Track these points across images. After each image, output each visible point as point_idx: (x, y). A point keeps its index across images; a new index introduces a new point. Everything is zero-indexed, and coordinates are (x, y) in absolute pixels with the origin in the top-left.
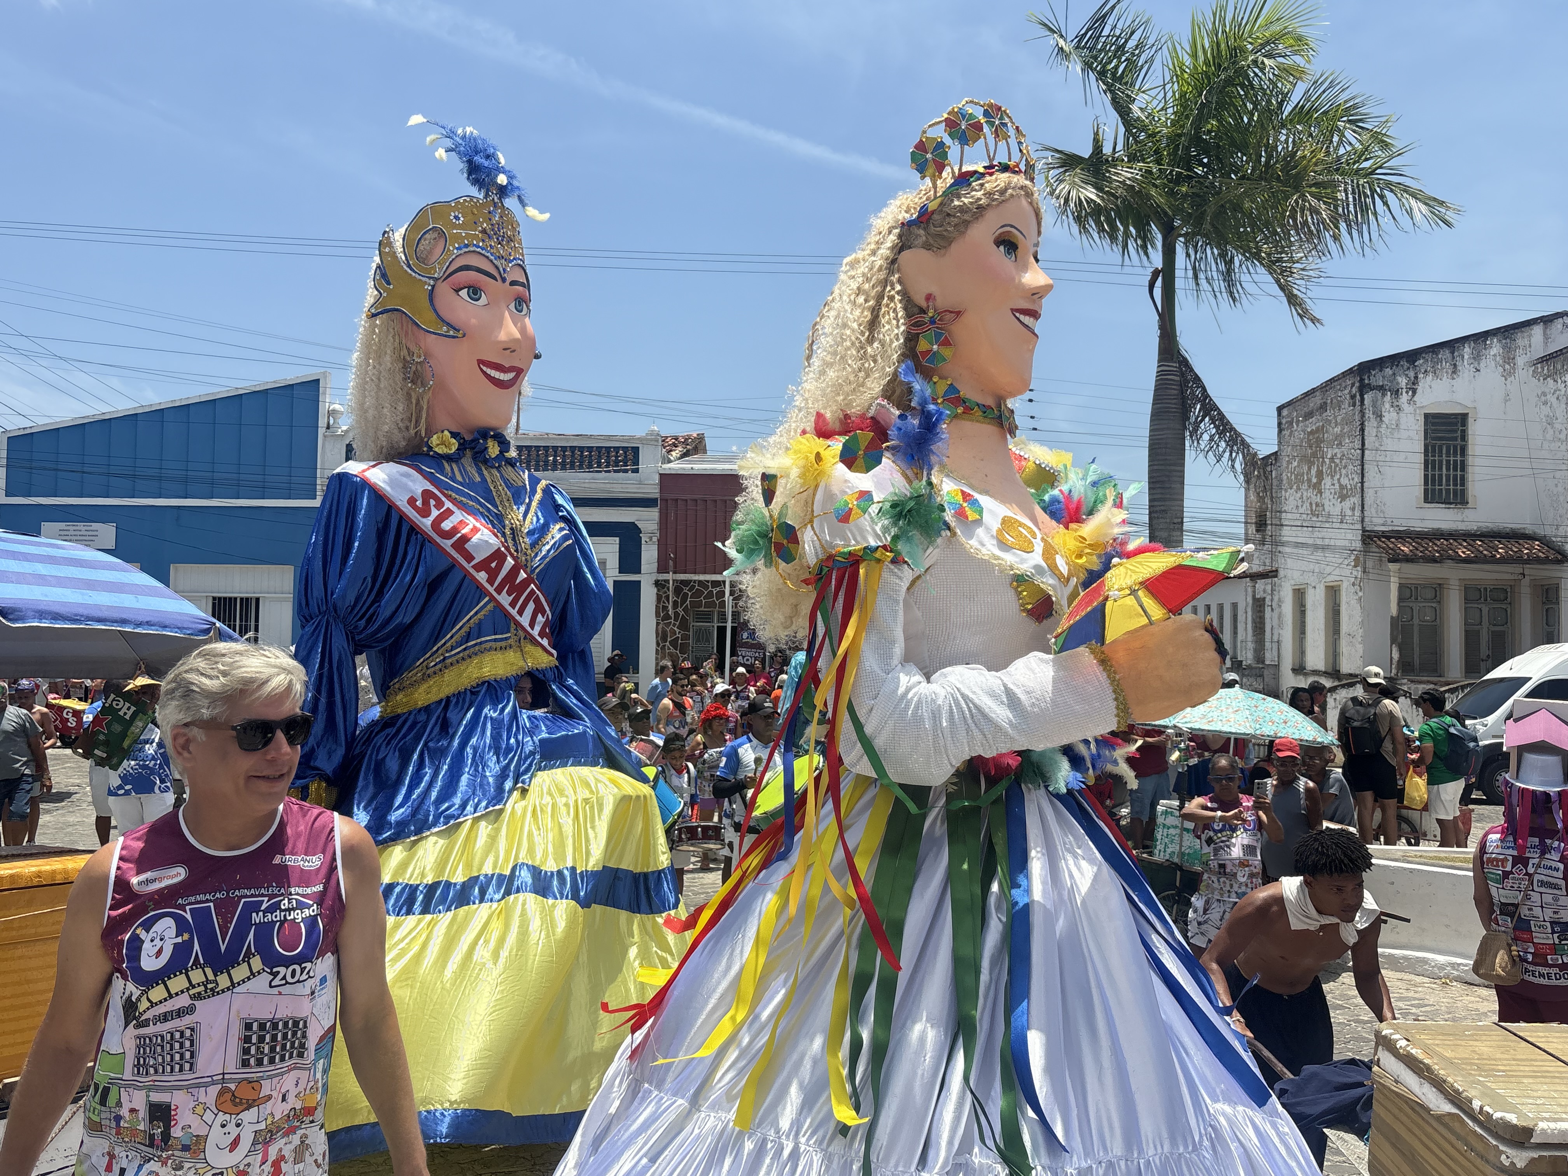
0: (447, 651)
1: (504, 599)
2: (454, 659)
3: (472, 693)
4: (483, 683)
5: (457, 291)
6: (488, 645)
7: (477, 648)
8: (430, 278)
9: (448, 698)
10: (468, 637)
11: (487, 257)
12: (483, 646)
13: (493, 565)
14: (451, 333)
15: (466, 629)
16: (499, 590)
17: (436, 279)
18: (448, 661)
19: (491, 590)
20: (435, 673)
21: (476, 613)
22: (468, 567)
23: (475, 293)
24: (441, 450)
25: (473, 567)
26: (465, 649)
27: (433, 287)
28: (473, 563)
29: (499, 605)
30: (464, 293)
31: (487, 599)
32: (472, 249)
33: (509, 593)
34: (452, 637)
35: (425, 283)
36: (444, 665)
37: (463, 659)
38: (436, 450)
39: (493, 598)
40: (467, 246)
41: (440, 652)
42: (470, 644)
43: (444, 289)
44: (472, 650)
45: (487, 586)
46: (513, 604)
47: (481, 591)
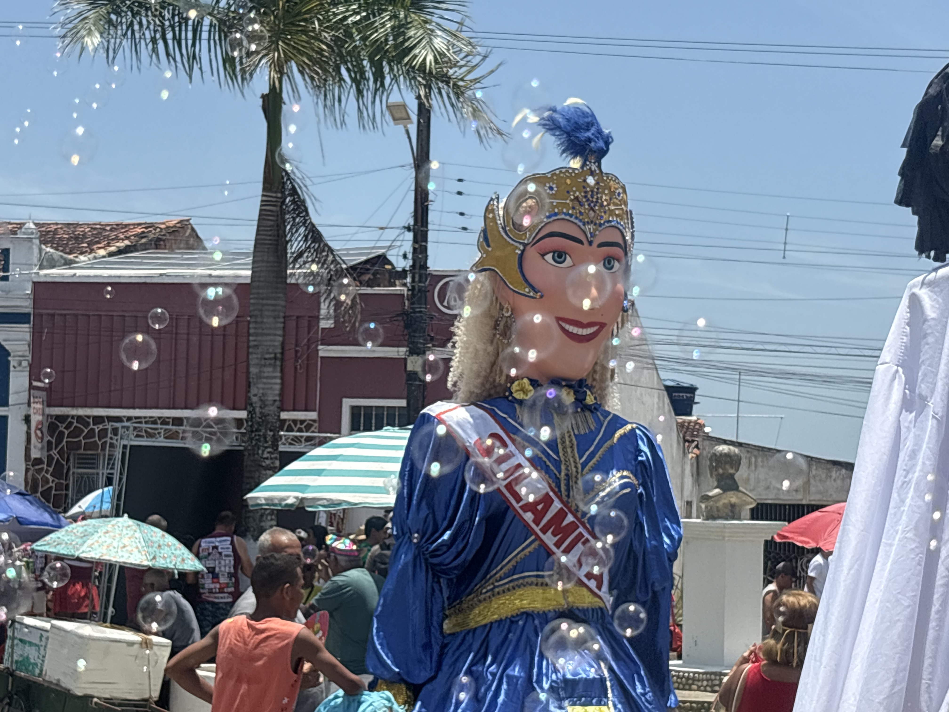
0: (497, 581)
1: (549, 539)
2: (500, 589)
3: (512, 622)
4: (523, 613)
5: (543, 255)
6: (529, 580)
7: (521, 581)
8: (520, 243)
9: (491, 623)
10: (514, 571)
11: (575, 224)
12: (526, 580)
13: (540, 507)
14: (531, 294)
15: (513, 563)
16: (544, 531)
17: (525, 245)
18: (497, 590)
19: (537, 529)
20: (485, 599)
21: (523, 550)
22: (517, 506)
23: (560, 256)
24: (519, 396)
25: (521, 507)
26: (511, 581)
27: (523, 251)
28: (521, 503)
29: (543, 545)
30: (549, 257)
31: (533, 537)
32: (563, 216)
33: (554, 534)
34: (501, 569)
35: (517, 248)
36: (494, 594)
37: (509, 590)
38: (515, 395)
39: (538, 538)
40: (556, 214)
41: (491, 581)
42: (515, 577)
43: (532, 253)
44: (516, 583)
45: (533, 526)
46: (558, 545)
47: (528, 531)
